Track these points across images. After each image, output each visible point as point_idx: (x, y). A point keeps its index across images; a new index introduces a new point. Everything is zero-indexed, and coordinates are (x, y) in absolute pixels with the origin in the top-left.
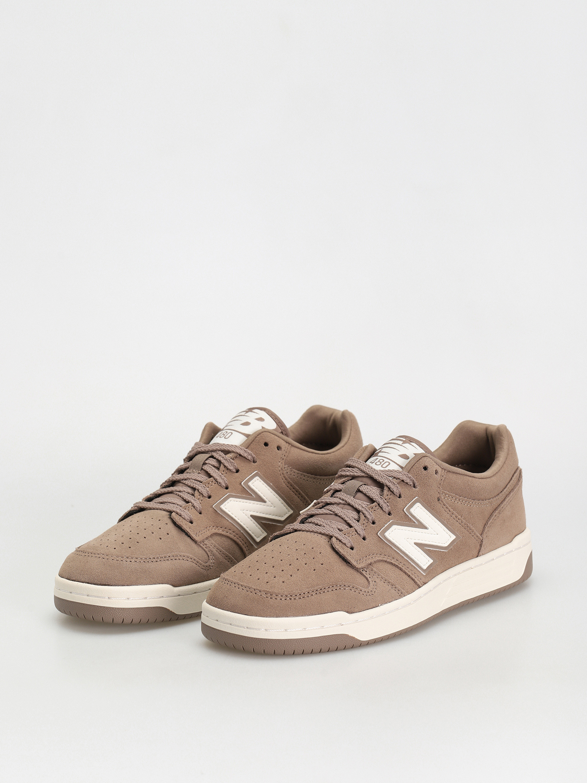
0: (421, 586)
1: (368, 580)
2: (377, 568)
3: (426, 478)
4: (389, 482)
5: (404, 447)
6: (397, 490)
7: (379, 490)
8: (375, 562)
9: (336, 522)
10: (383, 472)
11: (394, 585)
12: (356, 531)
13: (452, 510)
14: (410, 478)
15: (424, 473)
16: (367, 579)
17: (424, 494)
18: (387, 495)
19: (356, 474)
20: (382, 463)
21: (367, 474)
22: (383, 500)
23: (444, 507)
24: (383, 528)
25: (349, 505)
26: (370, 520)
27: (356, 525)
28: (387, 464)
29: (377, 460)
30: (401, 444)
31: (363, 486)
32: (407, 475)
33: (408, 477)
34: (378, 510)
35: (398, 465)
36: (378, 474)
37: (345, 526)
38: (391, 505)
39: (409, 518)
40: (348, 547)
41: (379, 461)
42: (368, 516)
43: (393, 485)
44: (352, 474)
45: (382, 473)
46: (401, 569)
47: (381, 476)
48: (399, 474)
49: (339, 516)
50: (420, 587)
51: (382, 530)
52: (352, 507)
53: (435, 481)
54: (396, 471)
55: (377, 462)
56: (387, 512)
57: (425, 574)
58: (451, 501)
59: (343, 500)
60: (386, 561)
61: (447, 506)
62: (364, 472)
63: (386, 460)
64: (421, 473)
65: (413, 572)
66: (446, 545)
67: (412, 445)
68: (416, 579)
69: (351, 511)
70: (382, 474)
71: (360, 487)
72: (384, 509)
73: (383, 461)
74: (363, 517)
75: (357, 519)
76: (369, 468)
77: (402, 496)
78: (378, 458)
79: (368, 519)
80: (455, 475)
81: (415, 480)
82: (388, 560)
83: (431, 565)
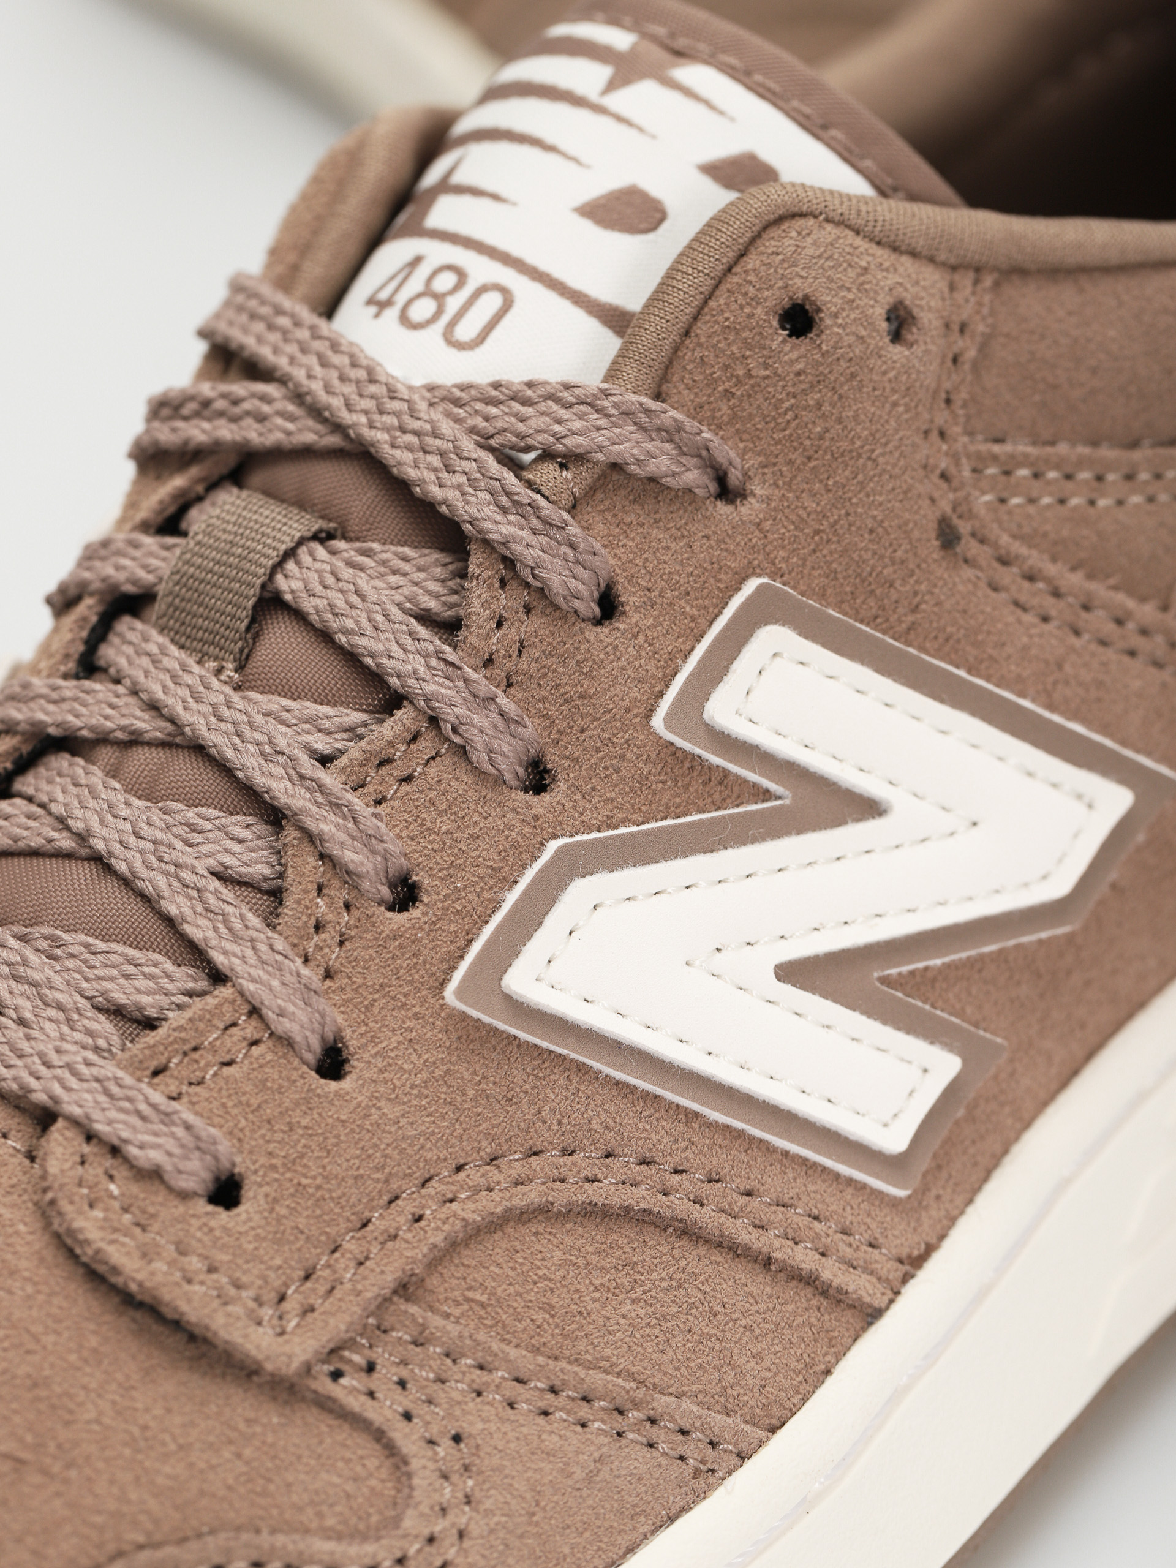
0: (879, 1302)
1: (390, 1449)
2: (468, 1300)
3: (812, 399)
4: (504, 510)
5: (619, 118)
6: (579, 571)
7: (438, 571)
8: (438, 1260)
9: (100, 945)
10: (457, 402)
11: (637, 1405)
12: (254, 1011)
13: (1076, 579)
14: (671, 434)
15: (792, 362)
16: (379, 1435)
17: (817, 532)
18: (499, 625)
19: (253, 434)
20: (453, 304)
21: (338, 428)
22: (466, 681)
23: (1008, 576)
24: (488, 930)
25: (199, 749)
26: (366, 885)
27: (249, 953)
28: (491, 302)
29: (415, 284)
30: (593, 94)
31: (303, 553)
32: (648, 412)
33: (659, 430)
34: (433, 769)
35: (579, 299)
36: (416, 433)
37: (169, 966)
38: (543, 700)
39: (711, 768)
40: (184, 1196)
41: (428, 292)
42: (352, 856)
43: (534, 532)
44: (226, 432)
45: (448, 415)
46: (687, 1232)
47: (442, 454)
48: (581, 417)
49: (126, 883)
50: (872, 1315)
51: (476, 947)
52: (224, 769)
53: (895, 404)
54: (551, 397)
55: (410, 302)
56: (510, 766)
57: (902, 1193)
58: (1062, 501)
59: (154, 707)
60: (544, 1211)
61: (1035, 559)
62: (316, 412)
63: (481, 269)
64: (766, 366)
65: (797, 1218)
66: (1060, 886)
67: (688, 93)
68: (830, 1272)
69: (212, 812)
70: (447, 427)
71: (279, 578)
72: (480, 757)
73: (462, 276)
74: (312, 861)
75: (266, 879)
76: (353, 374)
77: (629, 597)
78: (417, 261)
79: (348, 876)
80: (1066, 295)
81: (716, 442)
82: (562, 1196)
83: (951, 1093)
